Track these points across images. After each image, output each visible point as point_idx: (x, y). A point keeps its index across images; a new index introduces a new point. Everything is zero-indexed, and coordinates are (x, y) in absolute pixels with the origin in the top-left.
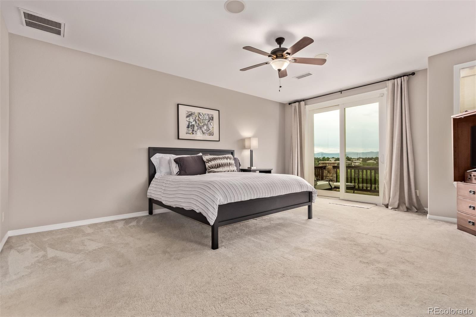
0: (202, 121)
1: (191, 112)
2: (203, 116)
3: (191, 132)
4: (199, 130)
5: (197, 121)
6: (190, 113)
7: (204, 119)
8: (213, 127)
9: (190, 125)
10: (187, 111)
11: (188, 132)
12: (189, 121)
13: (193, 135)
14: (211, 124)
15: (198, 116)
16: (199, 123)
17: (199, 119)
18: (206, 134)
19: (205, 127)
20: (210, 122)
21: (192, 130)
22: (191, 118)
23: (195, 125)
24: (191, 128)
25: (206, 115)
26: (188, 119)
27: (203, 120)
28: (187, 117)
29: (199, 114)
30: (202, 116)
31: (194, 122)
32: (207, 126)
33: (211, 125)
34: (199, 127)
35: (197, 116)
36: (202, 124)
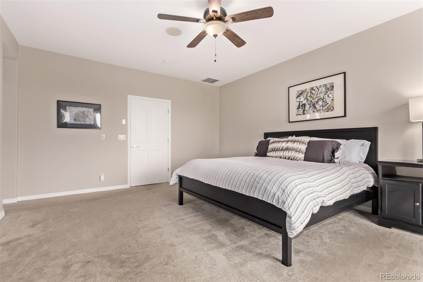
0: (315, 97)
1: (302, 90)
2: (318, 90)
3: (301, 112)
4: (311, 109)
5: (309, 98)
6: (301, 92)
7: (319, 92)
8: (332, 100)
9: (301, 105)
10: (298, 91)
11: (298, 114)
12: (299, 101)
13: (305, 115)
14: (330, 95)
15: (311, 92)
16: (312, 100)
17: (312, 95)
18: (322, 110)
19: (320, 103)
20: (328, 94)
21: (302, 110)
22: (301, 97)
23: (307, 104)
24: (302, 109)
25: (322, 86)
26: (298, 100)
27: (317, 94)
28: (297, 97)
29: (312, 89)
30: (316, 89)
31: (306, 100)
32: (323, 100)
33: (330, 98)
34: (311, 105)
35: (308, 93)
36: (315, 100)
